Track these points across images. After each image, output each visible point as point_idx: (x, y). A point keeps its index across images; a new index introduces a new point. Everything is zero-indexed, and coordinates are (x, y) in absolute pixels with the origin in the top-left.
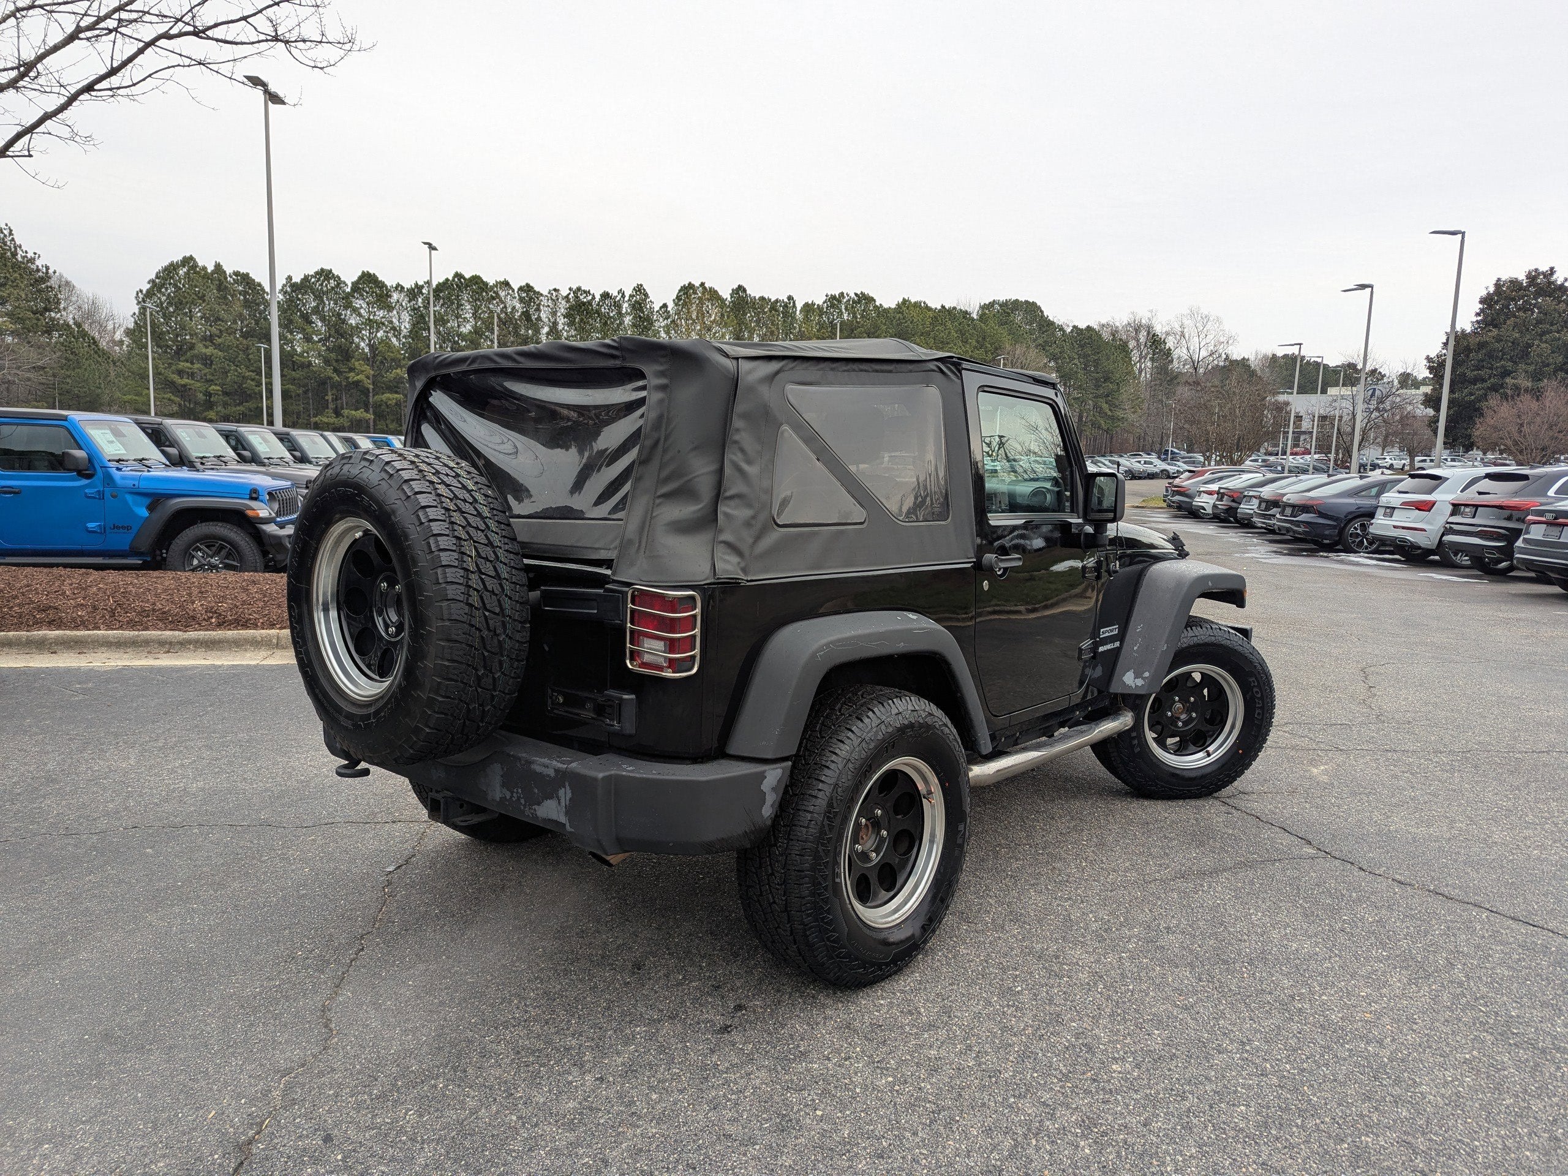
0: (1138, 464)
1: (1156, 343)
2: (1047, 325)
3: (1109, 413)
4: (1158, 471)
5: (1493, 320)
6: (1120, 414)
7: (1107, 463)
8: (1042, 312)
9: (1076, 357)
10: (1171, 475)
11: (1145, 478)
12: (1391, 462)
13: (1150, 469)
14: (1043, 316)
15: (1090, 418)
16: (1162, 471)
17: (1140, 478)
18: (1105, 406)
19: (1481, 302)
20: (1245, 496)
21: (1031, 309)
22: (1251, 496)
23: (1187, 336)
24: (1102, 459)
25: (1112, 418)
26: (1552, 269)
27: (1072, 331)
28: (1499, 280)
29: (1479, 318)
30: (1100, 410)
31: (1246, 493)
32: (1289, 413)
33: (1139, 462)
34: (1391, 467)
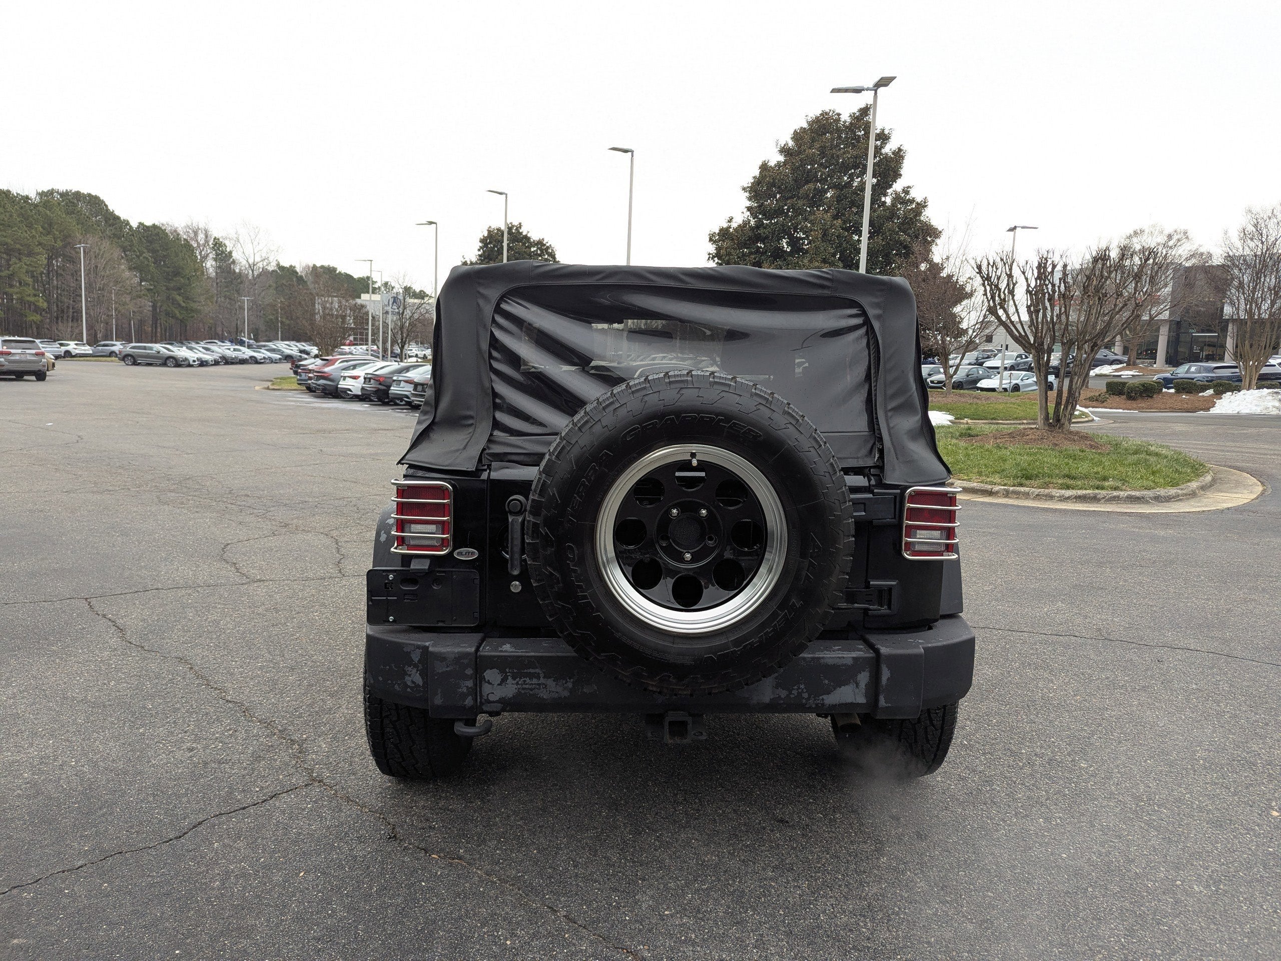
0: (228, 351)
1: (218, 245)
2: (112, 220)
3: (183, 304)
4: (248, 357)
5: (489, 255)
6: (195, 306)
7: (201, 349)
8: (106, 206)
9: (145, 251)
10: (259, 361)
11: (236, 363)
12: (416, 352)
13: (240, 355)
14: (107, 210)
15: (164, 308)
16: (251, 357)
17: (232, 363)
18: (179, 298)
19: (480, 242)
20: (394, 381)
21: (95, 203)
22: (401, 381)
23: (241, 241)
24: (196, 346)
25: (186, 309)
26: (520, 224)
27: (138, 227)
28: (490, 227)
29: (480, 253)
30: (174, 302)
31: (395, 378)
32: (367, 313)
33: (229, 349)
34: (417, 356)
